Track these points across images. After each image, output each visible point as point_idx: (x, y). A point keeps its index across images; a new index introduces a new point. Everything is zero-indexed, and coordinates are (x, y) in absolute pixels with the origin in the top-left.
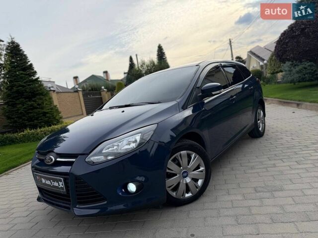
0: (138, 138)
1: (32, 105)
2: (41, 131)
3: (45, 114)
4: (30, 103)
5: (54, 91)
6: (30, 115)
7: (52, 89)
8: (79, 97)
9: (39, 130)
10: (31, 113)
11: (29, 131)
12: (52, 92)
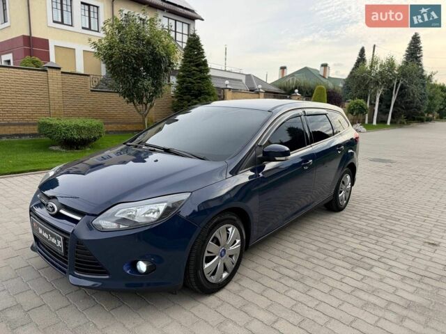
0: (162, 208)
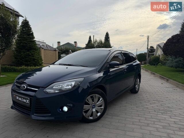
1: (28, 54)
2: (30, 68)
3: (34, 59)
4: (28, 53)
5: (43, 48)
6: (27, 59)
7: (42, 47)
8: (56, 54)
9: (29, 67)
10: (27, 58)
11: (24, 67)
12: (42, 48)
